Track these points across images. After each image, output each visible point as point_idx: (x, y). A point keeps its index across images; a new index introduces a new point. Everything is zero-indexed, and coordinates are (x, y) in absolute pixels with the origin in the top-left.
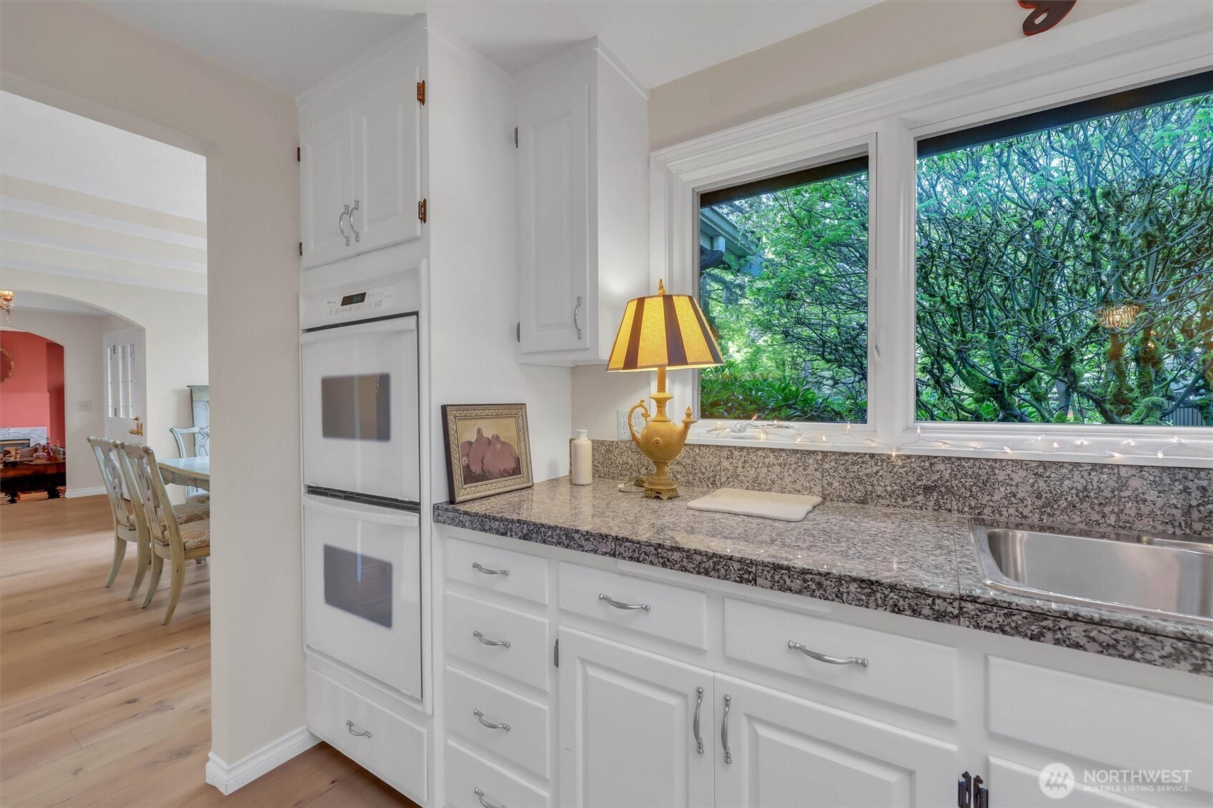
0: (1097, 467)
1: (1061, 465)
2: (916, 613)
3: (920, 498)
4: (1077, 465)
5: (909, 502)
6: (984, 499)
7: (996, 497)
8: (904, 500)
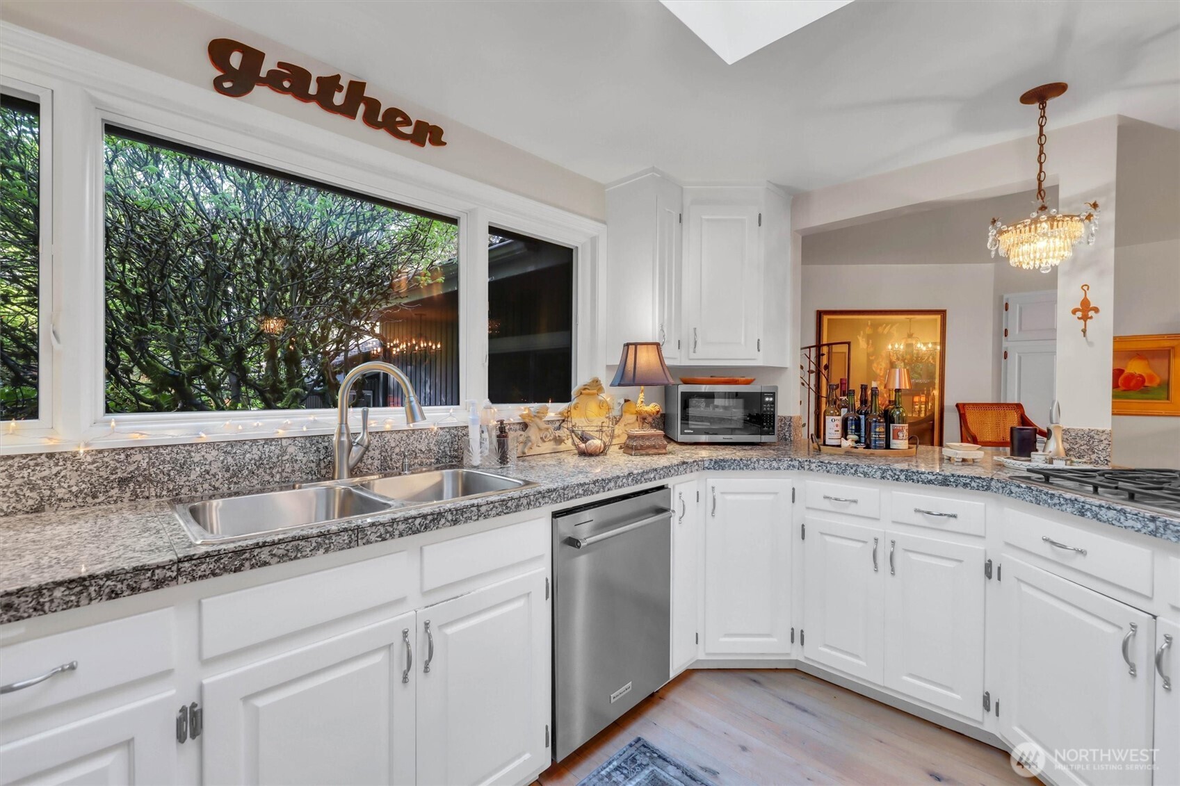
0: (268, 441)
1: (243, 442)
2: (134, 590)
3: (114, 492)
4: (254, 441)
5: (101, 498)
6: (181, 480)
7: (193, 477)
8: (94, 497)
